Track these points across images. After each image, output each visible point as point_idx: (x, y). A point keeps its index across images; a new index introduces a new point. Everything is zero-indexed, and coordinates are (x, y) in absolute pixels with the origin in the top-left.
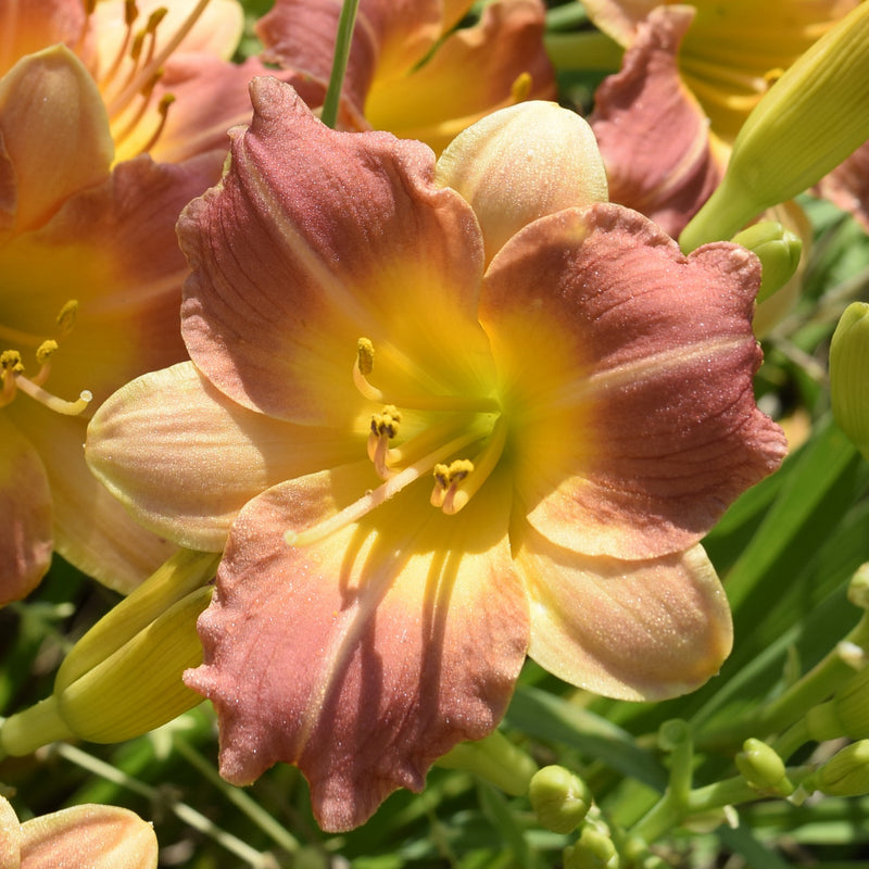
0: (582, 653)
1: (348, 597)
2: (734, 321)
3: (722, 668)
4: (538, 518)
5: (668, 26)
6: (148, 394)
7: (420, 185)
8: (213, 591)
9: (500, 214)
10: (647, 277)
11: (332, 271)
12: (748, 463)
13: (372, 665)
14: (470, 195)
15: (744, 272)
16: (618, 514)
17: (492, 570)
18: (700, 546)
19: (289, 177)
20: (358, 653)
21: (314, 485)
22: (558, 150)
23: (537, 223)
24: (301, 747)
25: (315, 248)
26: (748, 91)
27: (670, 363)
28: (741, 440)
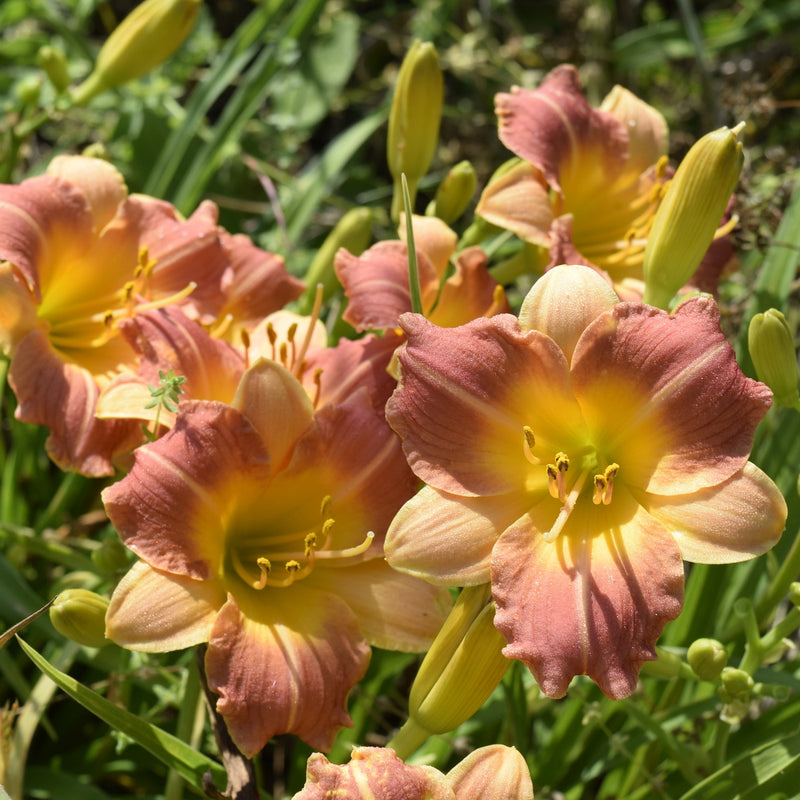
0: (713, 546)
1: (572, 574)
2: (715, 336)
3: (786, 526)
4: (653, 488)
5: (563, 228)
6: (413, 513)
7: (516, 335)
8: (494, 604)
9: (565, 333)
10: (661, 331)
11: (486, 402)
12: (755, 408)
13: (604, 602)
14: (545, 329)
15: (709, 308)
16: (699, 465)
17: (641, 526)
18: (749, 462)
19: (443, 361)
20: (593, 598)
21: (525, 524)
22: (581, 286)
23: (588, 328)
24: (585, 662)
25: (473, 393)
26: (615, 251)
27: (694, 371)
28: (746, 397)
